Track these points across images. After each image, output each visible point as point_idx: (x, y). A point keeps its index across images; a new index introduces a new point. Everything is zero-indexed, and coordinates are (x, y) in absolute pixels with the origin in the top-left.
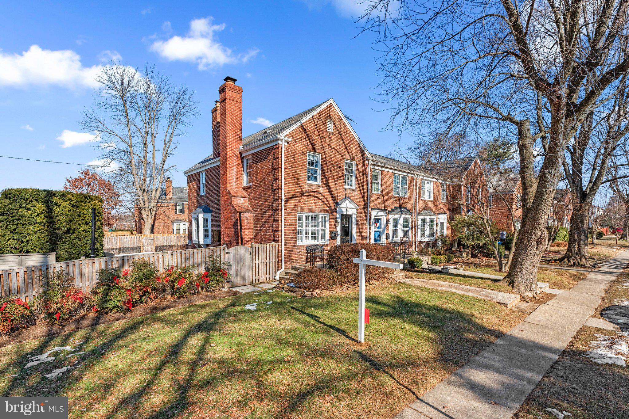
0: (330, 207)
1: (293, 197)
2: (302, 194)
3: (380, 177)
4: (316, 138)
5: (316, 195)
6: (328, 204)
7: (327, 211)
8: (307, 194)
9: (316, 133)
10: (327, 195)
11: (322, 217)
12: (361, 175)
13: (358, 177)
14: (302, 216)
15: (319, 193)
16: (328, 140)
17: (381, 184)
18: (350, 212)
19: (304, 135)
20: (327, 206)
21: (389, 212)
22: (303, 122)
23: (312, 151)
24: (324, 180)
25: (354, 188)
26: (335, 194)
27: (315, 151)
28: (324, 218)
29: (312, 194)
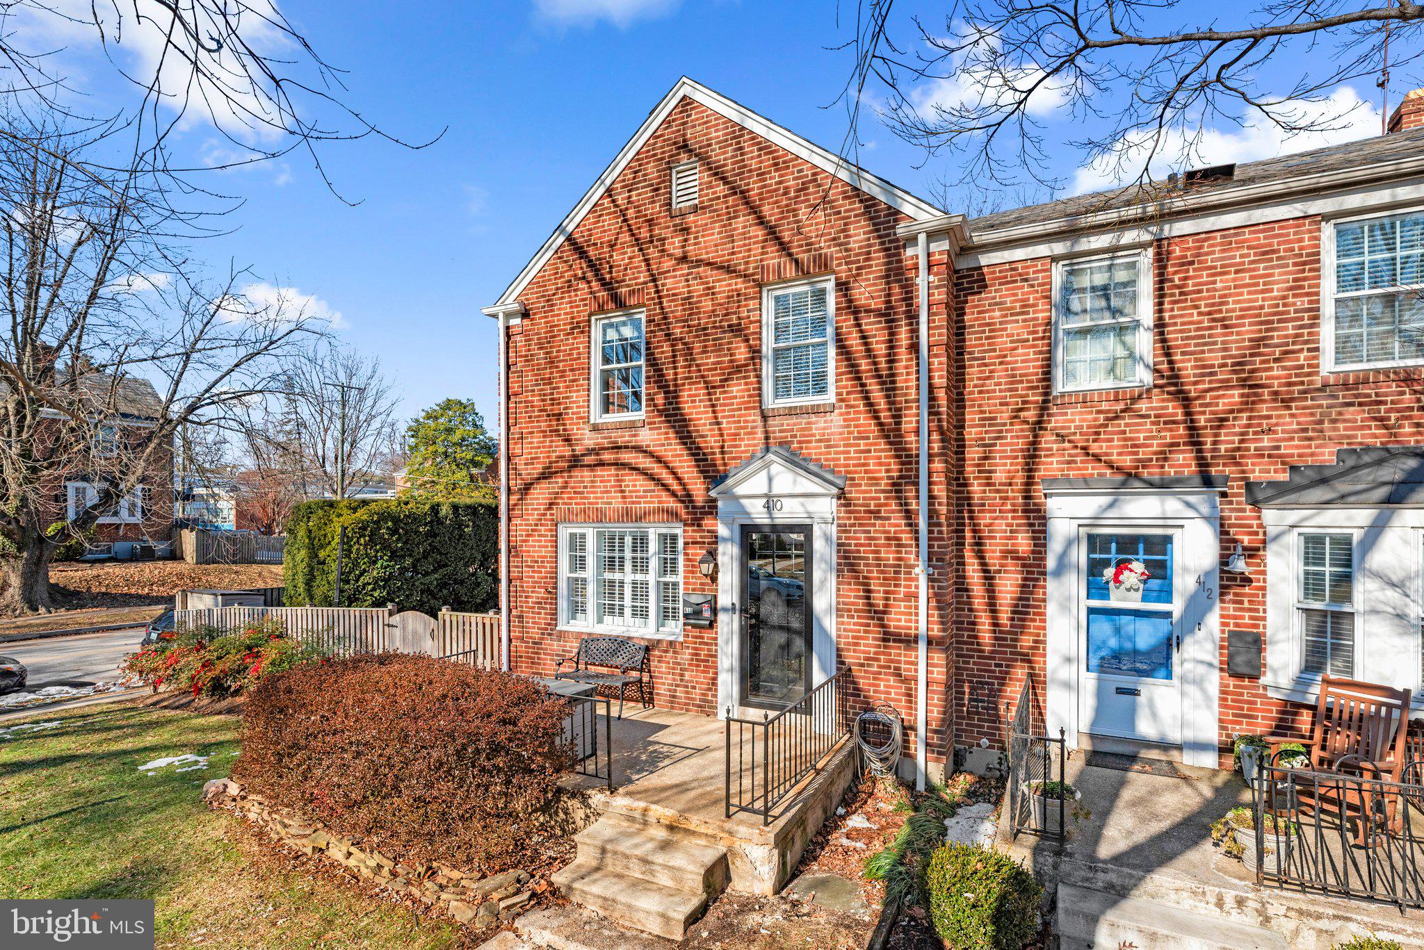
0: (687, 499)
1: (546, 475)
2: (575, 462)
3: (1146, 285)
4: (625, 259)
5: (626, 457)
6: (675, 486)
7: (673, 515)
8: (589, 460)
9: (625, 237)
10: (674, 451)
11: (663, 537)
12: (872, 325)
13: (854, 342)
14: (583, 536)
15: (638, 449)
16: (674, 245)
17: (1160, 325)
18: (789, 512)
19: (580, 267)
20: (674, 494)
21: (1256, 495)
22: (570, 228)
23: (612, 311)
24: (660, 399)
25: (830, 397)
26: (710, 441)
27: (620, 304)
28: (669, 542)
29: (607, 456)
